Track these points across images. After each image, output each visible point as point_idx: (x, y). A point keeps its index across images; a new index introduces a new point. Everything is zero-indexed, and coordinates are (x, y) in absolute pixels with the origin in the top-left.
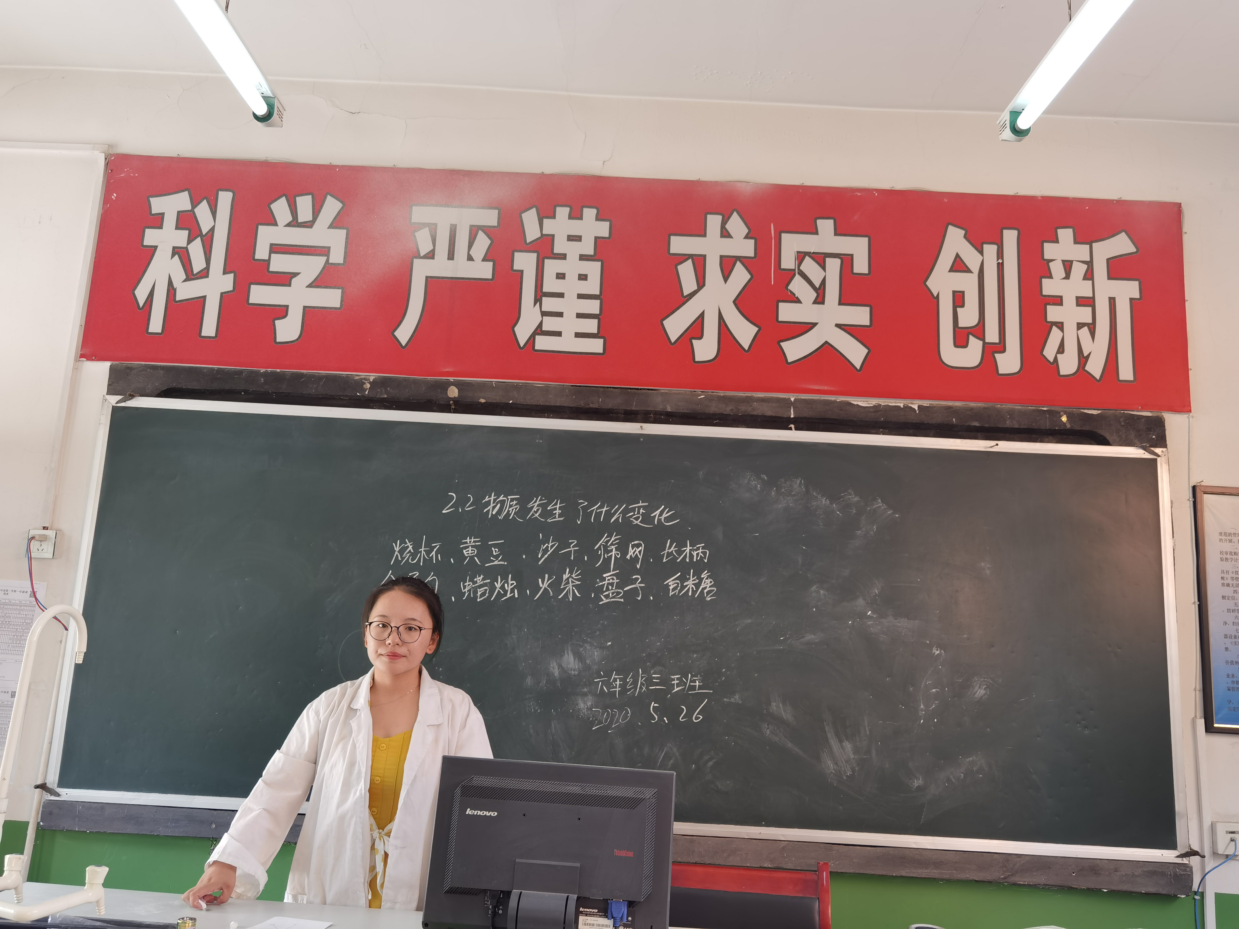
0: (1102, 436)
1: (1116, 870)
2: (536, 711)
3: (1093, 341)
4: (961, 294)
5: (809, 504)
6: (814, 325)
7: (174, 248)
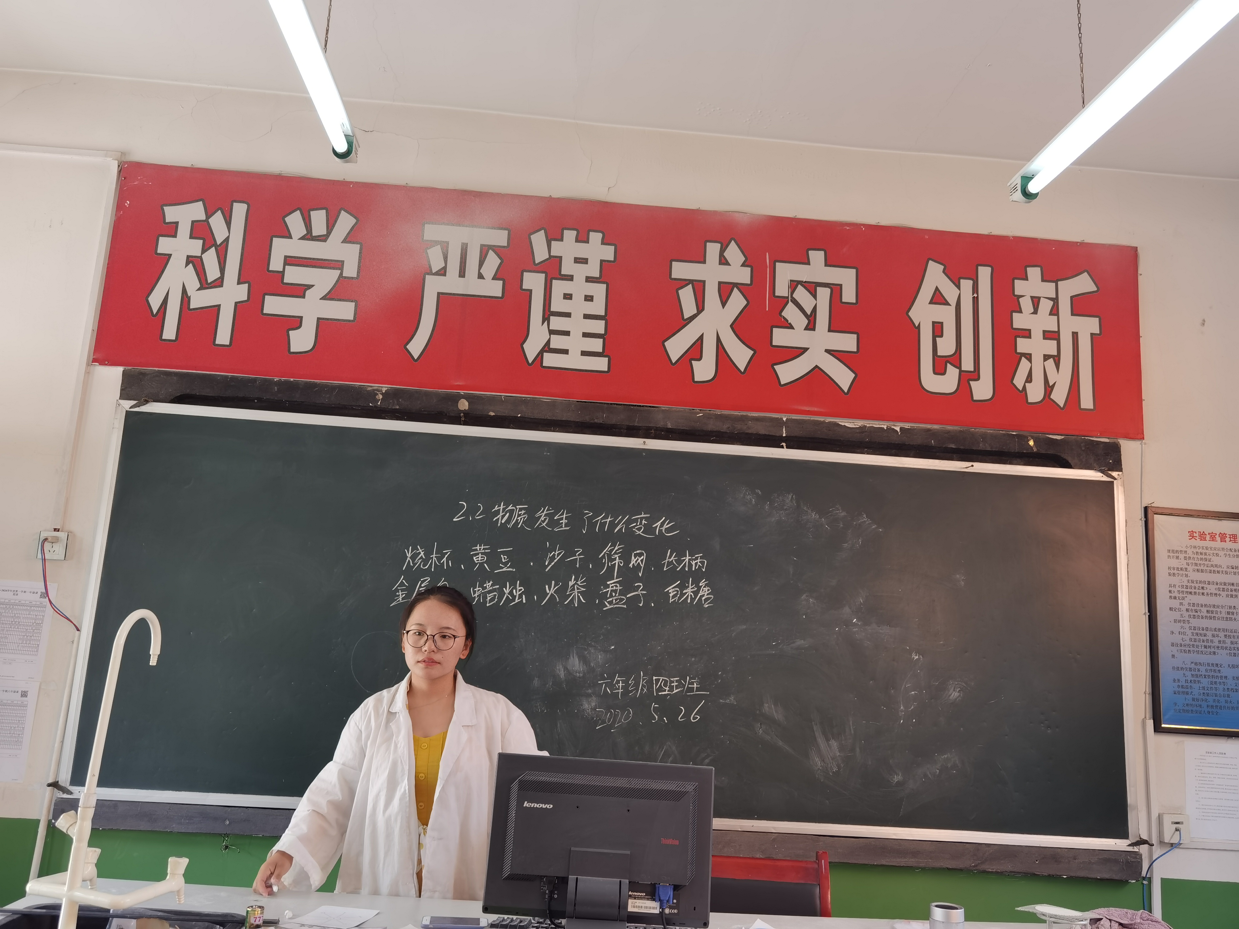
0: (1065, 459)
1: (1073, 858)
2: (542, 711)
3: (1058, 372)
4: (940, 325)
5: (800, 518)
6: (806, 349)
7: (188, 257)
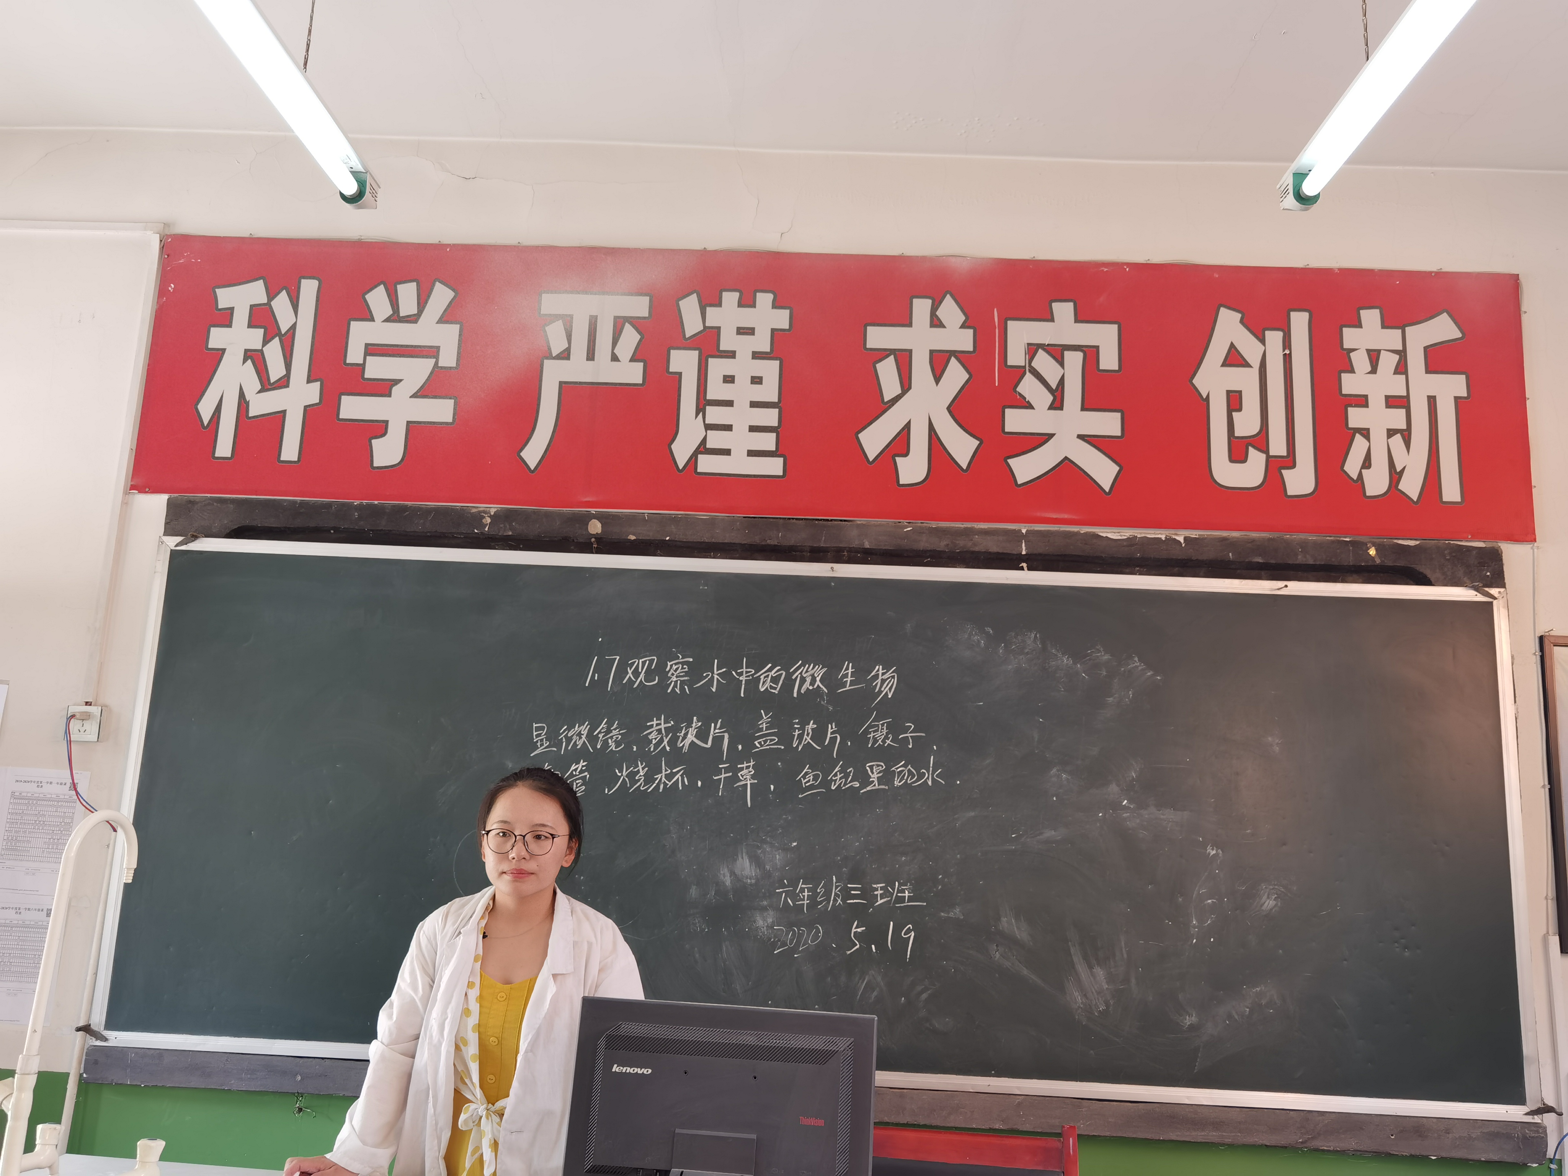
0: (1422, 573)
1: (1448, 1131)
2: (702, 930)
3: (1408, 452)
4: (1238, 394)
5: (1047, 664)
6: (1051, 436)
7: (246, 351)
